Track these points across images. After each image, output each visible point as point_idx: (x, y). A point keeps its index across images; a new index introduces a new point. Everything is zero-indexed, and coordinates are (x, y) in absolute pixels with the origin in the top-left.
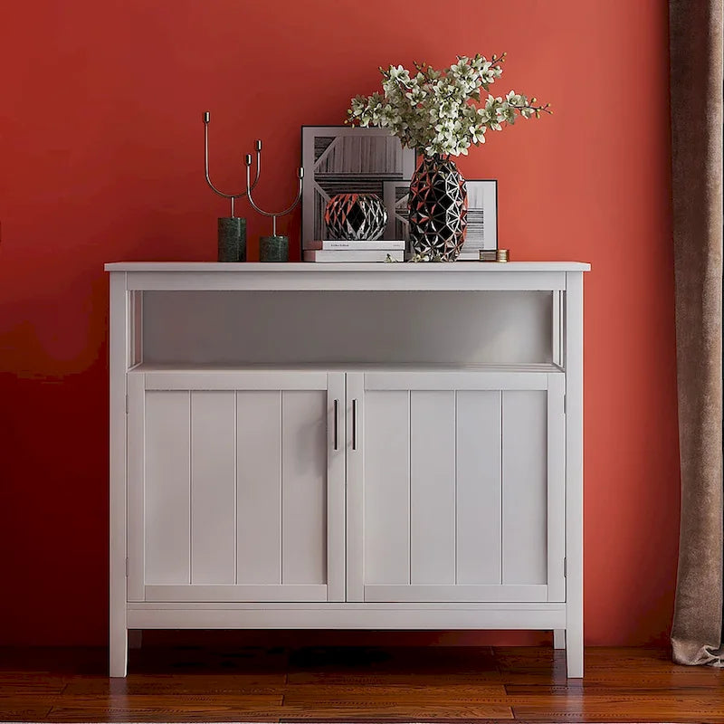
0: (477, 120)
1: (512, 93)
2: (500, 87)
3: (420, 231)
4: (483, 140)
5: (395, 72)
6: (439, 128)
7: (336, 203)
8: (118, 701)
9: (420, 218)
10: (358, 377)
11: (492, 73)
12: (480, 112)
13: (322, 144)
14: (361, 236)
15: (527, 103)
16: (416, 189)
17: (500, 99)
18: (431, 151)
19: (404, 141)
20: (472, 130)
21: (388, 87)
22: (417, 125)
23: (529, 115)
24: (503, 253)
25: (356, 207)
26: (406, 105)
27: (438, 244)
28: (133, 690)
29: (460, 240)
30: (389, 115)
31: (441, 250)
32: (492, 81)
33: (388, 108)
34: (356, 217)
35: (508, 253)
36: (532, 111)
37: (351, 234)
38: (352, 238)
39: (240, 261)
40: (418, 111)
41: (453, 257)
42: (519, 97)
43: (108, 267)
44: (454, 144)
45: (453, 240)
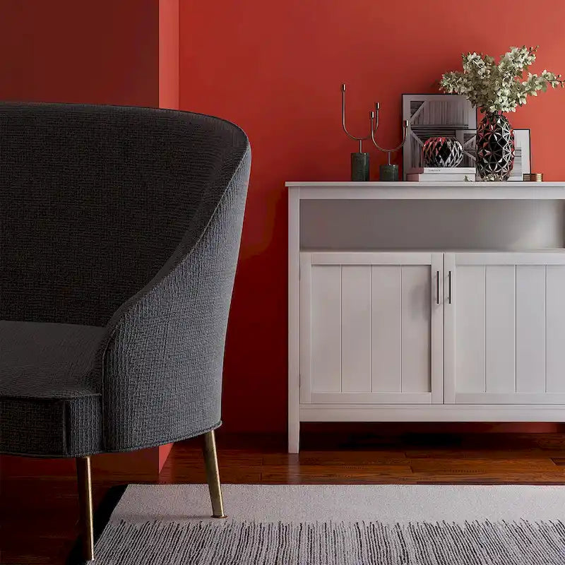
0: (522, 89)
1: (545, 71)
2: (536, 68)
3: (485, 161)
4: (525, 103)
5: (471, 57)
6: (499, 94)
7: (431, 143)
8: (293, 469)
9: (484, 153)
10: (452, 256)
11: (530, 58)
12: (524, 83)
13: (415, 106)
14: (448, 164)
15: (555, 78)
16: (482, 134)
17: (536, 75)
18: (493, 109)
19: (474, 102)
20: (519, 95)
21: (467, 68)
22: (484, 92)
23: (555, 85)
24: (539, 176)
25: (445, 145)
26: (477, 78)
27: (497, 169)
28: (304, 461)
29: (511, 167)
30: (466, 86)
31: (499, 174)
32: (530, 64)
33: (465, 80)
34: (445, 152)
35: (542, 177)
36: (558, 83)
37: (441, 164)
38: (442, 166)
39: (366, 181)
40: (484, 83)
41: (506, 179)
42: (549, 74)
43: (287, 184)
44: (508, 105)
45: (507, 167)
